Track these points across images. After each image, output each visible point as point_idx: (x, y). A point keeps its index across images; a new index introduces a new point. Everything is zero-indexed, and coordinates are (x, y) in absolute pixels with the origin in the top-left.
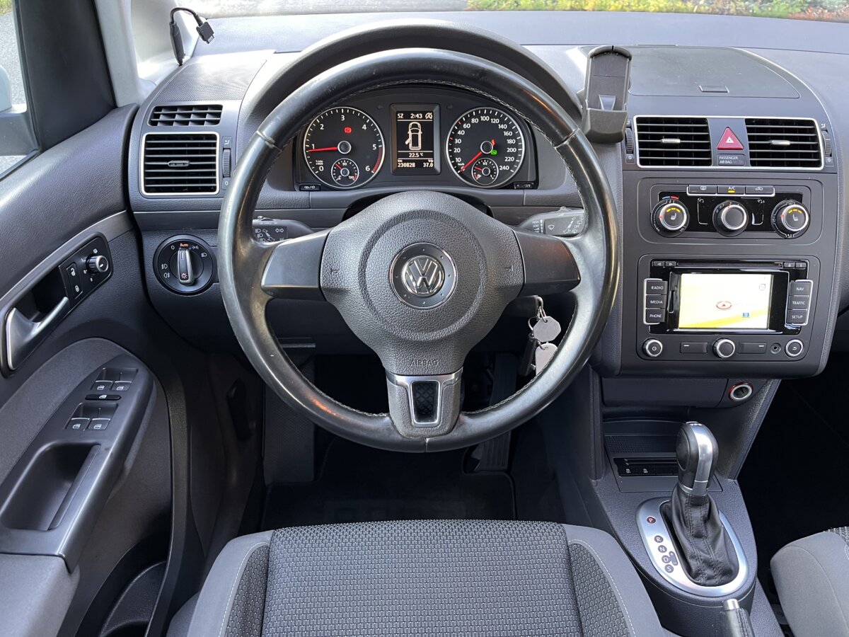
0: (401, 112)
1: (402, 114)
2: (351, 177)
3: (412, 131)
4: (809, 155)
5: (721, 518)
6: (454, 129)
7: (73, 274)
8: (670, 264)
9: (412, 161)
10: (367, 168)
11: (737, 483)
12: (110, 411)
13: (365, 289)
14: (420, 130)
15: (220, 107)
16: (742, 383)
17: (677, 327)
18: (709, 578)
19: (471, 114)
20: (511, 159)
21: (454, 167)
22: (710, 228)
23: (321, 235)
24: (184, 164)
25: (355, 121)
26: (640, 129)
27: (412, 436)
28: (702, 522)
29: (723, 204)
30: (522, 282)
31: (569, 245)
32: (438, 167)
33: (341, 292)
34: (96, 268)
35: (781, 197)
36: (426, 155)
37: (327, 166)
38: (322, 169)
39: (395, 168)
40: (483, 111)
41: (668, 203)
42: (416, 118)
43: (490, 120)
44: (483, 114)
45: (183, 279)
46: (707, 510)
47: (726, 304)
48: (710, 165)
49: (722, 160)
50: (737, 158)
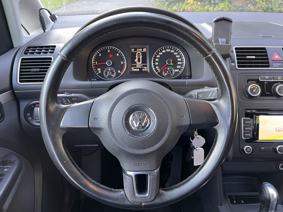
0: (133, 48)
1: (134, 49)
2: (112, 75)
3: (138, 56)
6: (155, 55)
8: (254, 111)
9: (138, 68)
10: (119, 72)
11: (282, 206)
13: (111, 128)
14: (141, 56)
15: (55, 46)
17: (258, 140)
19: (162, 48)
20: (180, 67)
21: (155, 70)
22: (271, 95)
23: (91, 101)
24: (37, 70)
25: (114, 52)
26: (236, 52)
27: (135, 202)
29: (276, 84)
30: (189, 124)
31: (212, 105)
32: (148, 71)
33: (99, 129)
36: (143, 66)
37: (102, 71)
38: (100, 72)
39: (130, 71)
40: (167, 47)
41: (251, 84)
42: (139, 51)
43: (170, 51)
44: (168, 49)
45: (36, 120)
47: (280, 129)
48: (269, 67)
49: (274, 65)
50: (281, 64)
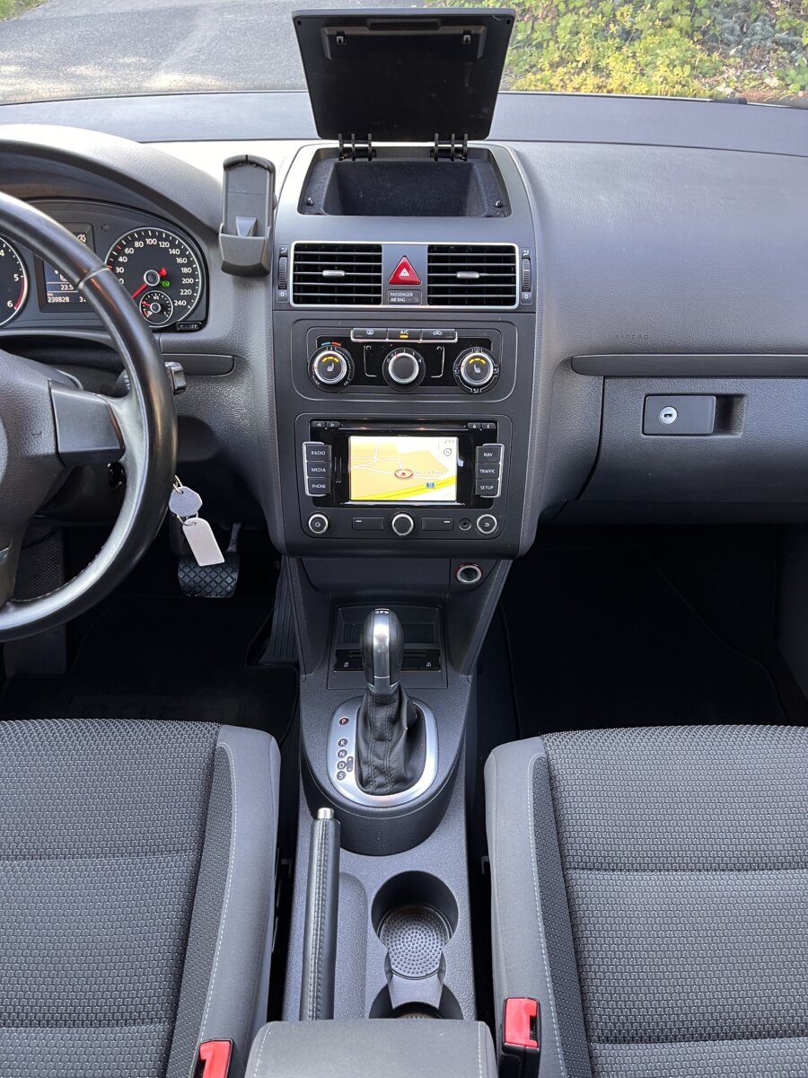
4: (504, 291)
6: (112, 254)
8: (332, 425)
9: (64, 295)
10: (10, 304)
11: (471, 677)
16: (471, 564)
17: (348, 499)
18: (380, 786)
19: (132, 235)
20: (188, 292)
22: (377, 381)
26: (297, 258)
28: (388, 723)
29: (392, 351)
30: (55, 451)
35: (463, 343)
39: (44, 303)
40: (146, 232)
41: (326, 350)
43: (158, 244)
44: (149, 237)
46: (395, 710)
47: (406, 472)
48: (379, 304)
49: (393, 297)
50: (412, 294)
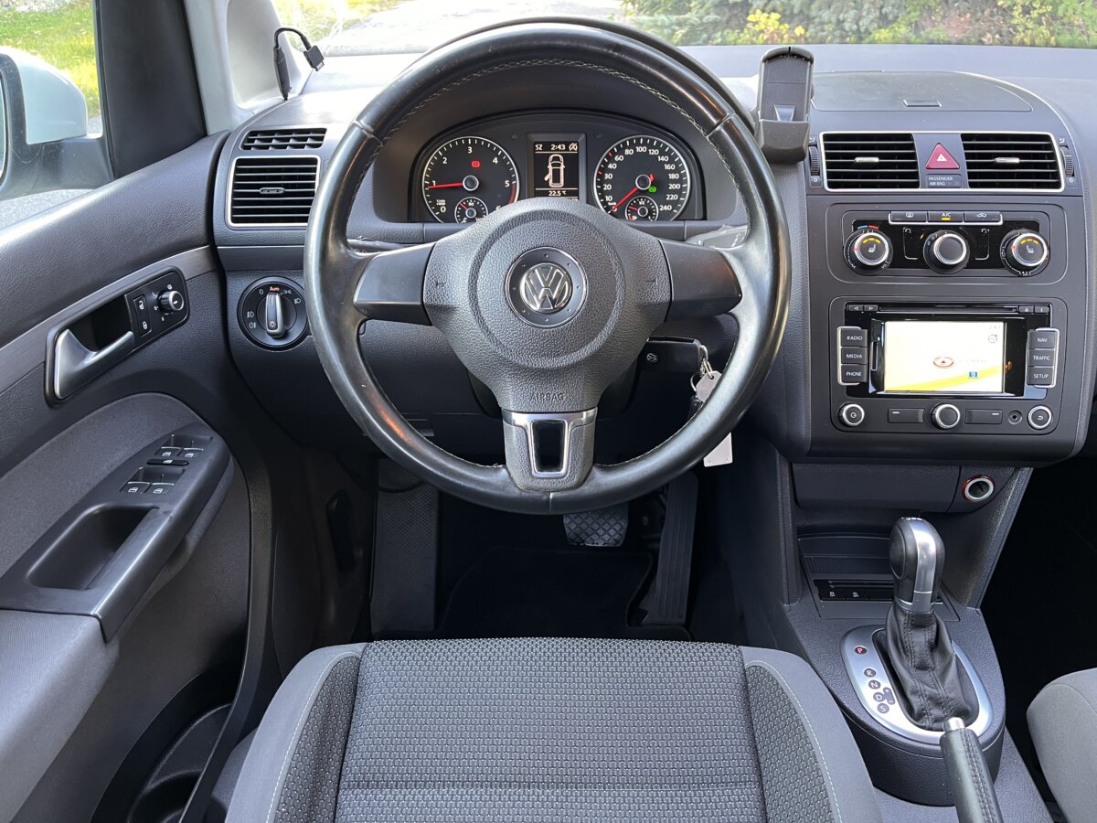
0: (539, 143)
1: (541, 146)
3: (553, 165)
4: (1046, 176)
5: (954, 649)
6: (603, 162)
7: (142, 307)
8: (870, 308)
11: (980, 612)
12: (173, 477)
13: (476, 305)
14: (562, 164)
15: (323, 131)
16: (979, 476)
17: (882, 389)
18: (936, 720)
19: (624, 143)
20: (675, 197)
21: (602, 206)
22: (920, 264)
24: (278, 191)
25: (484, 153)
26: (827, 147)
27: (532, 489)
28: (928, 649)
29: (936, 234)
31: (728, 256)
33: (448, 310)
34: (169, 305)
35: (1011, 225)
36: (569, 194)
37: (450, 206)
38: (443, 210)
40: (638, 140)
41: (866, 232)
42: (558, 150)
43: (648, 151)
44: (640, 145)
45: (271, 329)
46: (934, 633)
48: (917, 187)
49: (932, 181)
50: (951, 179)
